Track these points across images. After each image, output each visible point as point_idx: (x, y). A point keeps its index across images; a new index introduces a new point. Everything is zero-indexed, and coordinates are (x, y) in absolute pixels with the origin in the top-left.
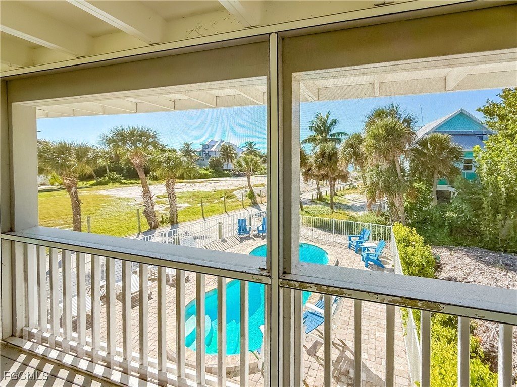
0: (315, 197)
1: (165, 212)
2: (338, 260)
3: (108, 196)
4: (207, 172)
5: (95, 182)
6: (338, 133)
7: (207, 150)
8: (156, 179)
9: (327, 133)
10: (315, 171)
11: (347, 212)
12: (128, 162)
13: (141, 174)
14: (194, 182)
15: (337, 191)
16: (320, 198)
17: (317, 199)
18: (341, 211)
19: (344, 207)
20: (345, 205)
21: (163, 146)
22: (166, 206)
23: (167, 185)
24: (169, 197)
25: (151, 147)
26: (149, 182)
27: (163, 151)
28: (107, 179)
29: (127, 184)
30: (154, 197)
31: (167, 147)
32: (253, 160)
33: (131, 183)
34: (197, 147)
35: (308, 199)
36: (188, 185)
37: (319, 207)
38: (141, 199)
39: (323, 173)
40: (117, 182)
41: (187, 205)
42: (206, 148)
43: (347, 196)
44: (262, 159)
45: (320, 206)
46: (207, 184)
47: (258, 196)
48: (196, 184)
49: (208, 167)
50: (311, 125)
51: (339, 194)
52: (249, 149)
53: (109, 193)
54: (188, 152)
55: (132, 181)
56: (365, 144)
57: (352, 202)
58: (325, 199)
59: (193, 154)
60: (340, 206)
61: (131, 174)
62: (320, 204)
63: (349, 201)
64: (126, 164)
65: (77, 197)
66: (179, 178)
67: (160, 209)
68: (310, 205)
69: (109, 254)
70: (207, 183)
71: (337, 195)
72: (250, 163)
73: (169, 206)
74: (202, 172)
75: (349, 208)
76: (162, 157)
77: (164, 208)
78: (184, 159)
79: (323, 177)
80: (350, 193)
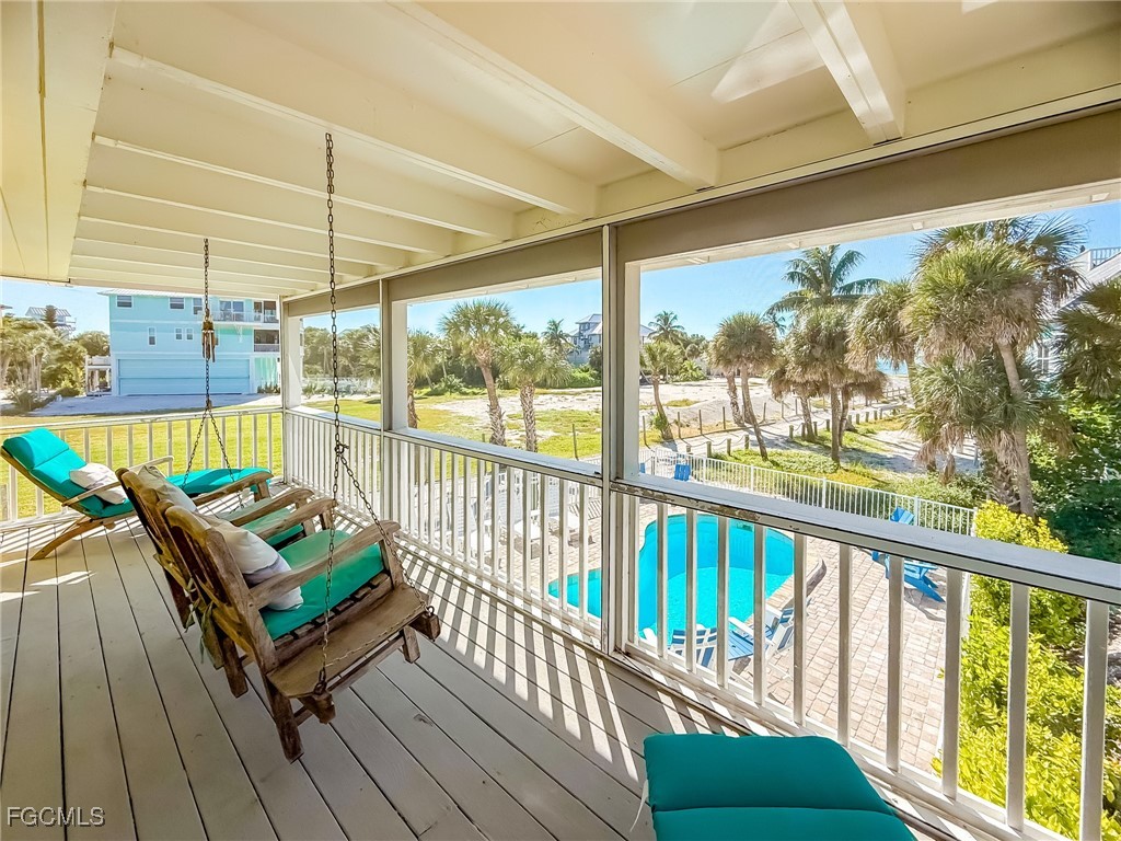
0: (798, 432)
1: (519, 442)
2: (824, 567)
3: (446, 412)
4: (587, 375)
5: (429, 390)
6: (861, 284)
7: (586, 334)
8: (506, 386)
9: (831, 284)
10: (794, 373)
11: (875, 472)
12: (471, 357)
13: (488, 376)
14: (565, 394)
15: (858, 423)
16: (811, 437)
17: (803, 437)
18: (859, 468)
19: (870, 459)
20: (875, 456)
21: (519, 329)
22: (521, 433)
23: (523, 396)
24: (525, 418)
25: (501, 332)
26: (498, 392)
27: (518, 336)
28: (443, 385)
29: (467, 394)
30: (504, 417)
31: (524, 330)
32: (665, 351)
33: (474, 394)
34: (569, 328)
35: (783, 437)
36: (555, 399)
37: (804, 454)
38: (487, 419)
39: (816, 377)
40: (456, 390)
41: (551, 433)
42: (585, 330)
43: (882, 436)
44: (689, 348)
45: (808, 452)
46: (587, 397)
47: (674, 425)
48: (567, 397)
49: (587, 365)
50: (792, 270)
51: (861, 429)
52: (662, 329)
53: (447, 408)
54: (555, 337)
55: (476, 390)
56: (910, 308)
57: (896, 449)
58: (823, 439)
59: (563, 342)
60: (857, 455)
61: (474, 379)
62: (809, 448)
63: (886, 447)
64: (467, 362)
65: (413, 410)
66: (538, 385)
67: (513, 438)
68: (783, 448)
69: (466, 453)
70: (585, 396)
71: (855, 431)
72: (658, 358)
73: (525, 433)
74: (579, 375)
75: (881, 462)
76: (516, 348)
77: (518, 437)
78: (547, 351)
79: (818, 388)
80: (894, 430)
